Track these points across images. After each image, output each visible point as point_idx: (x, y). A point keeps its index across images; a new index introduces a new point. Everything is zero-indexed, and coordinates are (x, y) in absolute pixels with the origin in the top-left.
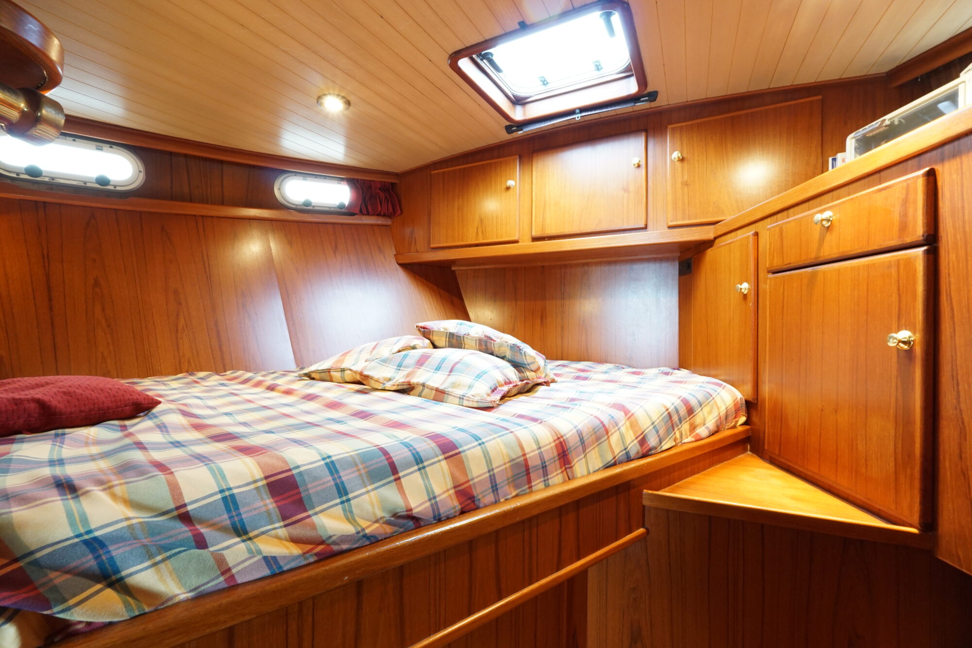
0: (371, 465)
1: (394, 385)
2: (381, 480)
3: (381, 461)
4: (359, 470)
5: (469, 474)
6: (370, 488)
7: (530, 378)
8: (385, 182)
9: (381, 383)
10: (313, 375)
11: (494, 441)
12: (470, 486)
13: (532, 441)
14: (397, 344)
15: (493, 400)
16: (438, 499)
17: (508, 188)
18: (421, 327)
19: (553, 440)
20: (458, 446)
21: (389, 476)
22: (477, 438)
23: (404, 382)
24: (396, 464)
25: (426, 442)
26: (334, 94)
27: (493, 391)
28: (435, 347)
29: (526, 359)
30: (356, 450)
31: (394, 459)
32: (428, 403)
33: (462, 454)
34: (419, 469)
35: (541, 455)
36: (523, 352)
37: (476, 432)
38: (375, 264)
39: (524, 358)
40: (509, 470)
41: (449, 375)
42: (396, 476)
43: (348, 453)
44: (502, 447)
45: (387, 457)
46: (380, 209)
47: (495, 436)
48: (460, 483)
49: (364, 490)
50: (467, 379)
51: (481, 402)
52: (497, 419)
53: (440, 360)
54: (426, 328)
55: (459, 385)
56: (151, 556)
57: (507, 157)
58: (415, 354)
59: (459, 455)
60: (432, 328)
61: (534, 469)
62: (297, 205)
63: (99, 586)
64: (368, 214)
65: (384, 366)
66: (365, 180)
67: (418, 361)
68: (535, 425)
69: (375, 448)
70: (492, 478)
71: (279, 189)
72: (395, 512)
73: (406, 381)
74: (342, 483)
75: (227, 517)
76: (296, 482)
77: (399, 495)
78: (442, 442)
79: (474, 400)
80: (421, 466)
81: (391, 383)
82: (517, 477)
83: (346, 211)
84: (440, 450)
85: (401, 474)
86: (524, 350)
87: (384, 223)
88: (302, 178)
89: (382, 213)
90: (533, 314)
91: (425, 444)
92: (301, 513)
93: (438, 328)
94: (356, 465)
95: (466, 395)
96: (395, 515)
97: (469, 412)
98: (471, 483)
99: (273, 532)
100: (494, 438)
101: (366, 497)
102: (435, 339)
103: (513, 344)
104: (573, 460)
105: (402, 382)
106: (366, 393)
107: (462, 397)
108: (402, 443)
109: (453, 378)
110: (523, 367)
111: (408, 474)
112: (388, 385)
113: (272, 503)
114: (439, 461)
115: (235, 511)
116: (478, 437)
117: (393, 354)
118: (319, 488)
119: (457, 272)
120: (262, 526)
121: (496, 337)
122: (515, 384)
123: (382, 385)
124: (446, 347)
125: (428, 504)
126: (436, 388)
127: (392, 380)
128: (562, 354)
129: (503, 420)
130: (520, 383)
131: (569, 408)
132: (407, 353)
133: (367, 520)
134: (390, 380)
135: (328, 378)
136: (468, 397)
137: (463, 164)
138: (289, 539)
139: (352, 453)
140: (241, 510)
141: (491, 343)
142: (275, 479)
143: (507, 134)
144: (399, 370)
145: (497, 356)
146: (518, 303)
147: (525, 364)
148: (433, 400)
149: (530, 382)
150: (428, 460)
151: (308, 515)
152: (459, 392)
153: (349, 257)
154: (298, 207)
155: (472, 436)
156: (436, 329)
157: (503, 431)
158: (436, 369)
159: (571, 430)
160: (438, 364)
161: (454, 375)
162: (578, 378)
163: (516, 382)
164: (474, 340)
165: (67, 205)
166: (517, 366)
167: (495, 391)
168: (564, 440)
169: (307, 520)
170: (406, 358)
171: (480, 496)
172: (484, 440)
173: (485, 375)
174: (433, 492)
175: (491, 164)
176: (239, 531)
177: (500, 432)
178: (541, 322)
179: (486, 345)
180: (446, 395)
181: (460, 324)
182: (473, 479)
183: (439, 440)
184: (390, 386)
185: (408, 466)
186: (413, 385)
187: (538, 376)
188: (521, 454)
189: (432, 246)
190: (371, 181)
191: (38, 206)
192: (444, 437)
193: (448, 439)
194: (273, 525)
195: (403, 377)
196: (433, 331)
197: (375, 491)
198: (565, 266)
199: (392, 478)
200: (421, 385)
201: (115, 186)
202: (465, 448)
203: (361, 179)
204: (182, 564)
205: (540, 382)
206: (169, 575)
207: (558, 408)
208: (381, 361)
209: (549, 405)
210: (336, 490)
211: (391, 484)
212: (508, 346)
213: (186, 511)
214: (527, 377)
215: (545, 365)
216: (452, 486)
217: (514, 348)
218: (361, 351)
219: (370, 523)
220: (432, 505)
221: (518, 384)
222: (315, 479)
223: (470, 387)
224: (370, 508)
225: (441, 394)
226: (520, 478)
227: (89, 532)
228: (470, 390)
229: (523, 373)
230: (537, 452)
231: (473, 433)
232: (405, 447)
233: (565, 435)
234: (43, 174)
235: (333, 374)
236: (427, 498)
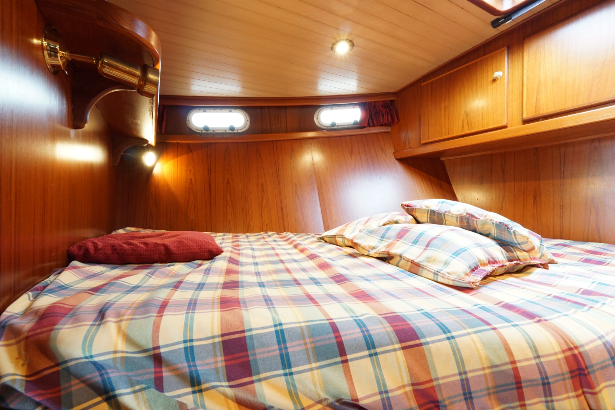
0: (318, 341)
1: (377, 253)
2: (328, 359)
3: (329, 339)
4: (305, 344)
5: (432, 372)
6: (314, 365)
7: (520, 258)
8: (386, 101)
9: (367, 250)
10: (326, 239)
11: (468, 337)
12: (433, 387)
13: (526, 346)
14: (384, 219)
15: (472, 281)
16: (390, 395)
17: (494, 80)
18: (405, 205)
19: (560, 350)
20: (419, 335)
21: (336, 357)
22: (445, 330)
23: (384, 252)
24: (345, 345)
25: (382, 324)
26: (343, 40)
27: (473, 270)
28: (418, 222)
29: (516, 238)
30: (308, 321)
31: (343, 339)
32: (403, 274)
33: (424, 347)
34: (371, 355)
35: (540, 367)
36: (512, 231)
37: (446, 321)
38: (378, 161)
39: (514, 237)
40: (489, 378)
41: (425, 249)
42: (344, 358)
43: (299, 323)
44: (479, 346)
45: (336, 334)
46: (382, 121)
47: (470, 330)
48: (420, 382)
49: (307, 367)
50: (443, 256)
51: (457, 281)
52: (475, 305)
53: (418, 235)
54: (410, 206)
55: (434, 260)
56: (132, 385)
57: (493, 51)
58: (397, 228)
59: (420, 347)
60: (415, 206)
61: (528, 384)
62: (328, 127)
63: (99, 399)
64: (374, 126)
65: (371, 236)
66: (371, 102)
67: (398, 234)
68: (530, 323)
69: (327, 322)
70: (465, 384)
71: (317, 118)
72: (339, 398)
73: (386, 251)
74: (287, 354)
75: (187, 366)
76: (246, 344)
77: (345, 379)
78: (401, 327)
79: (449, 278)
80: (372, 351)
81: (374, 251)
82: (501, 388)
83: (359, 126)
84: (396, 337)
85: (349, 357)
86: (513, 229)
87: (386, 131)
88: (330, 108)
89: (384, 123)
90: (524, 193)
91: (381, 326)
92: (245, 377)
93: (421, 207)
94: (304, 338)
95: (441, 272)
96: (339, 400)
97: (441, 290)
98: (435, 383)
99: (221, 389)
100: (469, 334)
101: (308, 374)
102: (417, 215)
103: (500, 222)
104: (598, 385)
105: (383, 251)
106: (355, 257)
107: (436, 272)
108: (355, 320)
109: (428, 253)
110: (512, 246)
111: (357, 359)
112: (372, 253)
113: (222, 361)
114: (395, 350)
115: (192, 362)
116: (446, 328)
117: (379, 226)
118: (265, 355)
119: (445, 162)
120: (212, 381)
121: (479, 215)
122: (501, 265)
123: (367, 252)
124: (428, 223)
125: (378, 397)
126: (412, 260)
127: (376, 249)
128: (562, 232)
129: (483, 308)
130: (508, 263)
131: (585, 305)
132: (390, 227)
133: (310, 398)
134: (374, 248)
135: (334, 242)
136: (443, 274)
137: (449, 71)
138: (234, 398)
139: (303, 324)
140: (196, 362)
141: (474, 220)
142: (229, 338)
143: (493, 29)
144: (382, 240)
145: (481, 234)
146: (506, 184)
147: (515, 244)
148: (409, 271)
149: (521, 263)
150: (381, 346)
151: (251, 380)
152: (434, 267)
153: (360, 157)
154: (329, 128)
155: (439, 326)
156: (419, 207)
157: (483, 326)
158: (413, 243)
159: (593, 341)
160: (415, 238)
161: (430, 250)
162: (587, 261)
163: (502, 261)
164: (455, 217)
165: (220, 143)
166: (503, 244)
167: (476, 271)
168: (580, 353)
169: (249, 386)
170: (388, 231)
171: (447, 402)
172: (454, 334)
173: (464, 253)
174: (385, 385)
175: (476, 63)
176: (194, 382)
177: (478, 326)
178: (534, 201)
179: (468, 222)
180: (420, 268)
181: (442, 203)
182: (437, 379)
183: (399, 323)
184: (373, 253)
185: (358, 349)
186: (392, 255)
187: (532, 257)
188: (507, 360)
189: (422, 142)
190: (375, 102)
191: (208, 145)
192: (404, 321)
193: (408, 324)
194: (220, 383)
195: (384, 247)
196: (416, 208)
197: (319, 370)
198: (566, 145)
199: (339, 359)
200: (398, 255)
201: (237, 130)
202: (428, 339)
203: (368, 102)
204: (153, 396)
205: (535, 264)
206: (143, 403)
207: (564, 302)
208: (368, 232)
209: (549, 295)
210: (280, 361)
211: (336, 366)
212: (493, 223)
213: (159, 352)
214: (518, 256)
215: (541, 245)
216: (410, 382)
217: (499, 226)
218: (358, 223)
219: (313, 402)
220: (383, 400)
221: (505, 264)
222: (263, 345)
223: (446, 263)
224: (311, 386)
225: (417, 266)
226: (506, 390)
227: (91, 357)
228: (446, 267)
229: (512, 252)
230: (534, 362)
231: (441, 321)
232: (357, 327)
233: (582, 346)
234: (210, 129)
235: (337, 239)
236: (377, 390)
